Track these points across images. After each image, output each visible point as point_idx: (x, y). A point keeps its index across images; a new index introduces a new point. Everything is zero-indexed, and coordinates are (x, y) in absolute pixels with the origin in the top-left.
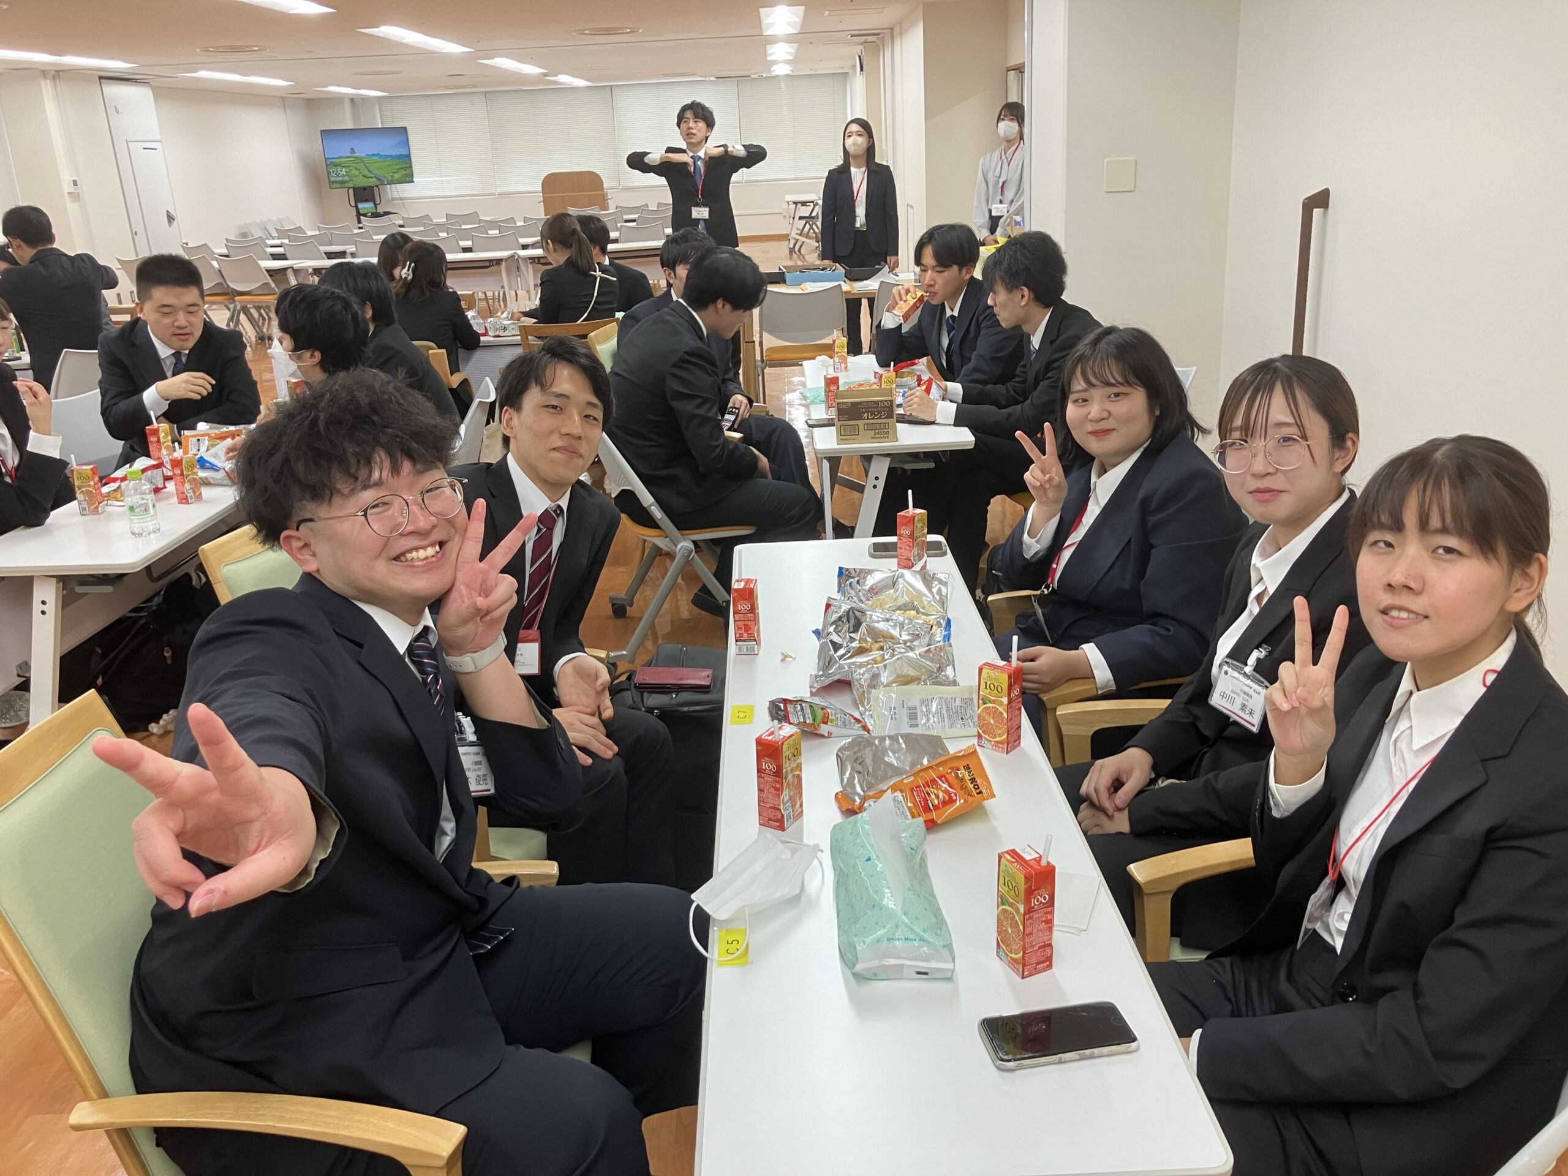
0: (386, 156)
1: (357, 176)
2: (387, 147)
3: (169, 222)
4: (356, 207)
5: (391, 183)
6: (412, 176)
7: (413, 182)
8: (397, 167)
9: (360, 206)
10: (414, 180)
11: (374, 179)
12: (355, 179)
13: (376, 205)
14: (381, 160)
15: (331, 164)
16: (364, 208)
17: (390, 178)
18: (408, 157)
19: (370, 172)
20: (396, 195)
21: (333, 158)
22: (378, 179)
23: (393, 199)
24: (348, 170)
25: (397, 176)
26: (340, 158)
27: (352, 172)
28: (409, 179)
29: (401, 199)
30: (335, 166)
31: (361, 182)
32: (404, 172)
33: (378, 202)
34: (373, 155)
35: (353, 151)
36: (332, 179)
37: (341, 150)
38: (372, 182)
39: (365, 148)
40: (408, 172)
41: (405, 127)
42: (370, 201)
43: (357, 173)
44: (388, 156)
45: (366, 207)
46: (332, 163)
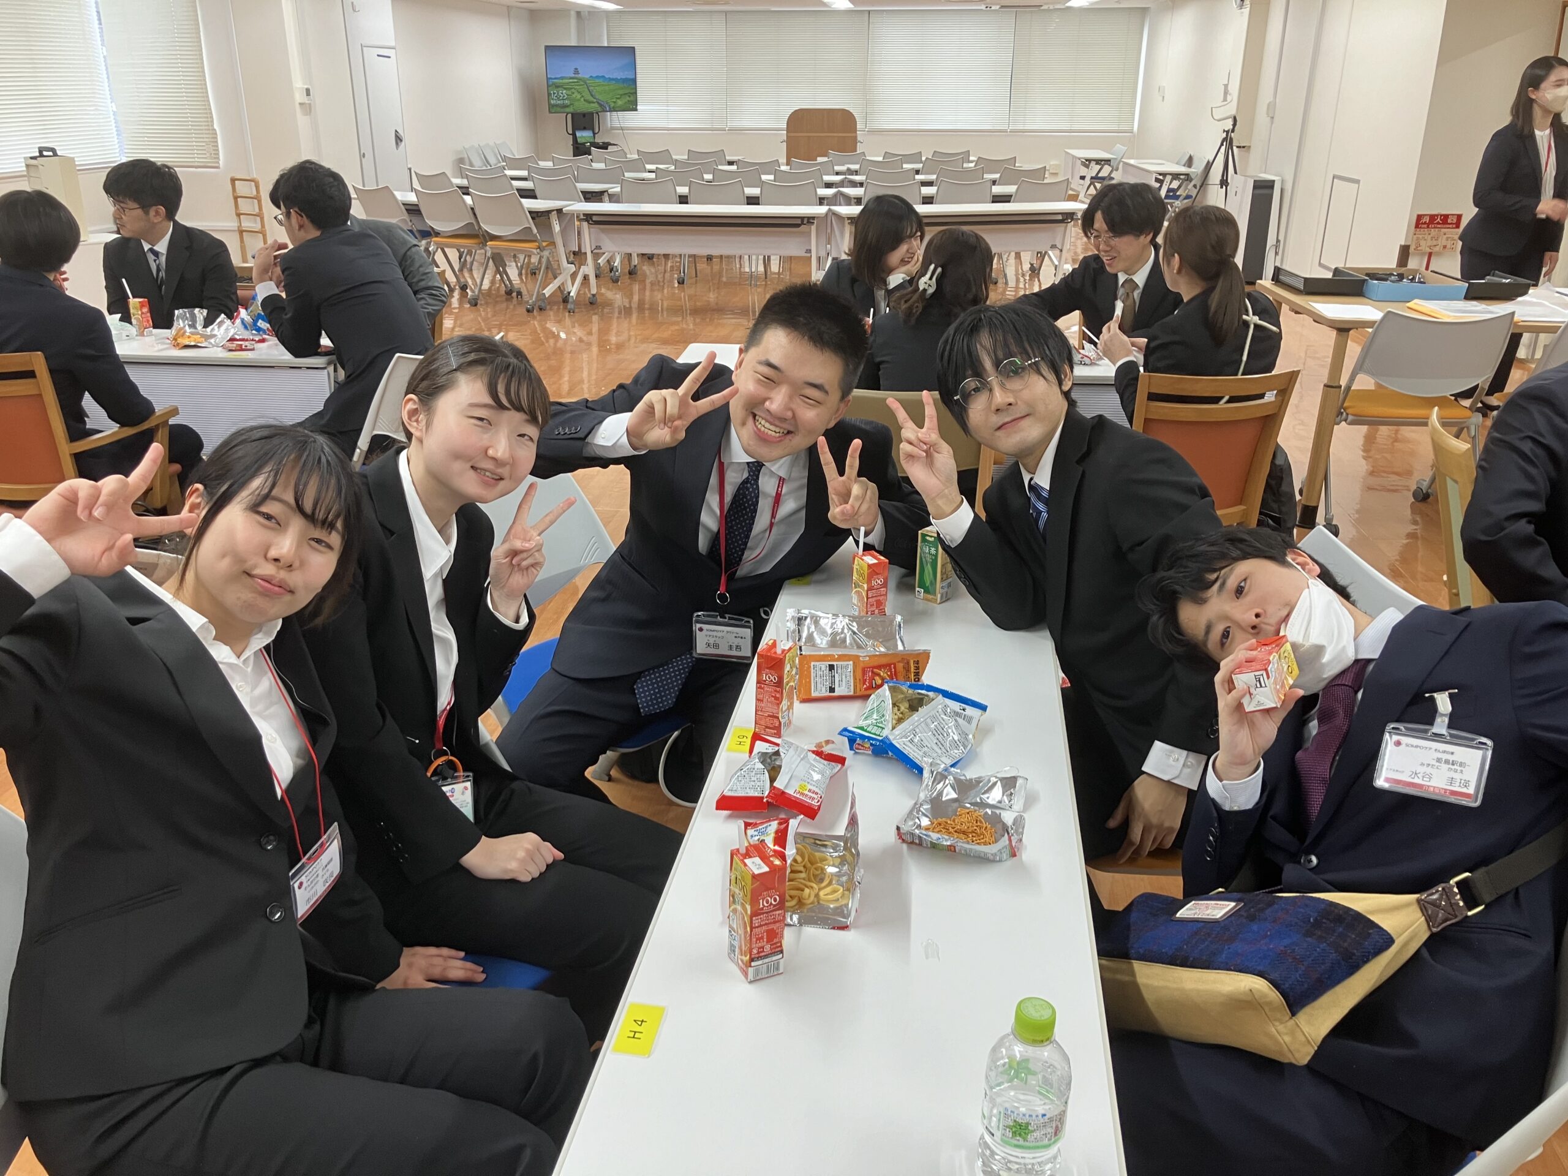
0: (610, 79)
1: (579, 100)
2: (612, 69)
3: (397, 144)
4: (574, 135)
5: (613, 109)
6: (635, 103)
7: (636, 110)
8: (621, 92)
9: (578, 134)
10: (638, 107)
11: (596, 105)
12: (576, 104)
13: (594, 134)
14: (606, 83)
15: (552, 85)
16: (582, 137)
17: (612, 105)
18: (634, 81)
19: (592, 95)
20: (616, 124)
21: (555, 78)
22: (601, 105)
23: (613, 128)
24: (569, 93)
25: (620, 102)
26: (562, 78)
27: (574, 96)
28: (632, 106)
29: (622, 129)
30: (557, 87)
31: (582, 107)
32: (628, 98)
33: (597, 131)
34: (597, 77)
35: (576, 71)
36: (552, 102)
37: (565, 70)
38: (594, 107)
39: (589, 69)
40: (632, 98)
41: (634, 48)
42: (589, 129)
43: (579, 96)
44: (613, 79)
45: (584, 135)
46: (554, 84)
